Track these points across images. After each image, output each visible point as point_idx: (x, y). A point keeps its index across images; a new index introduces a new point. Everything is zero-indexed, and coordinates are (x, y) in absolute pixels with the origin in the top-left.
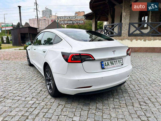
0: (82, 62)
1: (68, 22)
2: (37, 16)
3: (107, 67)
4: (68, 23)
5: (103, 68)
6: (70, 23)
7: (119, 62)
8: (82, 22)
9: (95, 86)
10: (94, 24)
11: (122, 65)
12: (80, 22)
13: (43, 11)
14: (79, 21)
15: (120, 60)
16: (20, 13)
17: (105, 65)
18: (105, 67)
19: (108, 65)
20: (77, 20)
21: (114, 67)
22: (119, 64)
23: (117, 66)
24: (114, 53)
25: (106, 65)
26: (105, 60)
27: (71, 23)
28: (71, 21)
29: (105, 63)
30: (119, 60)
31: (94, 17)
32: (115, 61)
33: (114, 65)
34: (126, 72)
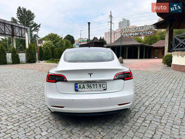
0: (56, 82)
1: (134, 33)
2: (110, 29)
4: (134, 35)
5: (76, 90)
6: (135, 35)
7: (100, 86)
8: (151, 32)
9: (67, 107)
10: (167, 33)
11: (104, 90)
12: (149, 33)
13: (120, 23)
14: (147, 32)
15: (102, 83)
16: (89, 29)
17: (79, 88)
18: (78, 90)
19: (83, 88)
20: (144, 31)
21: (92, 91)
22: (99, 89)
23: (96, 91)
24: (90, 76)
25: (81, 88)
26: (80, 82)
27: (137, 35)
28: (137, 33)
29: (80, 85)
30: (100, 83)
31: (169, 24)
32: (94, 85)
33: (93, 89)
34: (110, 98)
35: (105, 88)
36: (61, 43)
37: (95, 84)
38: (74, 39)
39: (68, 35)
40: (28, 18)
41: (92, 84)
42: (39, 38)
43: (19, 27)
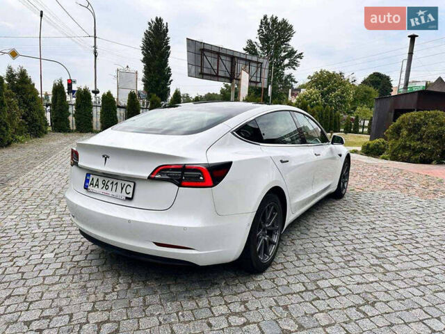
3: (93, 188)
5: (86, 188)
7: (122, 189)
11: (127, 199)
15: (127, 183)
16: (411, 53)
17: (91, 184)
18: (89, 187)
19: (96, 185)
21: (106, 195)
22: (120, 194)
23: (113, 197)
24: (106, 162)
25: (93, 184)
26: (95, 172)
29: (93, 179)
30: (123, 182)
32: (113, 183)
33: (109, 191)
34: (129, 221)
35: (130, 196)
36: (343, 93)
37: (115, 181)
38: (392, 82)
39: (374, 73)
40: (279, 39)
41: (111, 180)
42: (296, 82)
43: (246, 60)
